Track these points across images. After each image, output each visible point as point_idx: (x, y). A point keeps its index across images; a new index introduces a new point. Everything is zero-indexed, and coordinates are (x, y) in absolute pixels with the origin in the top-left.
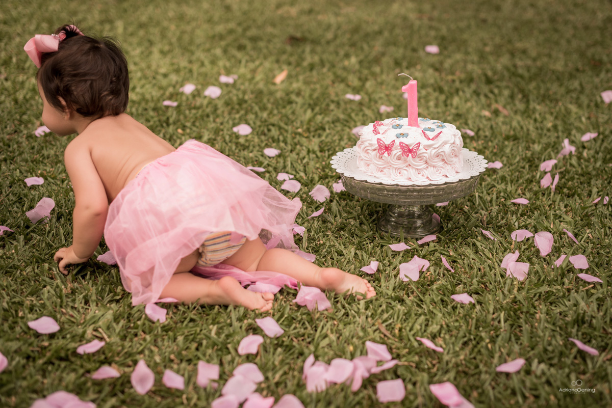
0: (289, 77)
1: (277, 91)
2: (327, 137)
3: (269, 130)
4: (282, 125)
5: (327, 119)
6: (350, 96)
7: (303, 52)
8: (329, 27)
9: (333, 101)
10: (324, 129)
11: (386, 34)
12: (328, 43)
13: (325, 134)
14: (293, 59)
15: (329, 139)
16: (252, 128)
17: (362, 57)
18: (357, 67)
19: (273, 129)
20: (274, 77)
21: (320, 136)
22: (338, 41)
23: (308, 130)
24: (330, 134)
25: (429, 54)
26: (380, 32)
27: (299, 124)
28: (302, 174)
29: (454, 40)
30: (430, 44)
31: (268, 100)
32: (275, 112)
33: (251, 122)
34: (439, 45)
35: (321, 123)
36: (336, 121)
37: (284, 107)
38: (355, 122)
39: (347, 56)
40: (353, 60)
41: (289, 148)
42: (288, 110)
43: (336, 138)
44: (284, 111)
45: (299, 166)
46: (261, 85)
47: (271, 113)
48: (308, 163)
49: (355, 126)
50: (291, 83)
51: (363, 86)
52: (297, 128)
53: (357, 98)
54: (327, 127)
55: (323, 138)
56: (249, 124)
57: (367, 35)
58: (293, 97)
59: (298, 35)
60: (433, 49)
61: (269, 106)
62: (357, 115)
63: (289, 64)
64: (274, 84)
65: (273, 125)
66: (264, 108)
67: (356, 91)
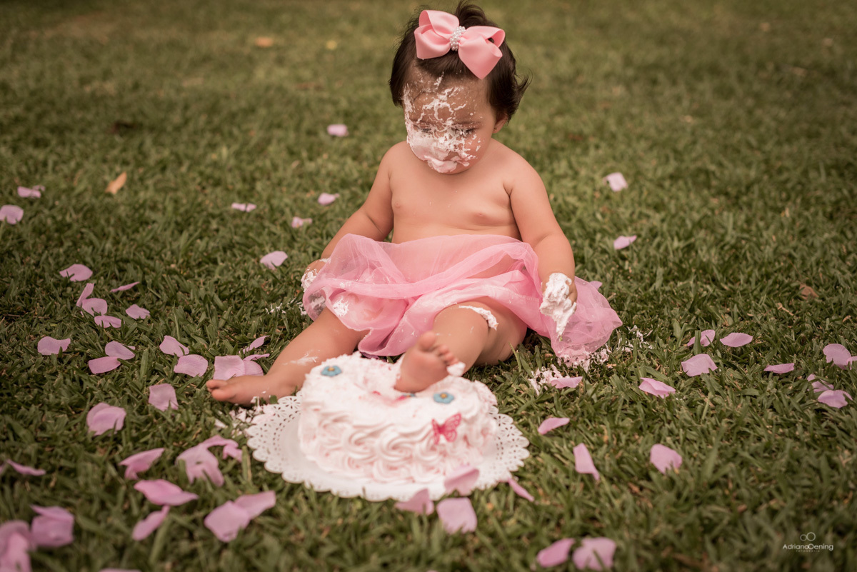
0: (130, 182)
1: (117, 206)
2: (221, 273)
3: (122, 270)
4: (143, 259)
5: (212, 244)
6: (237, 206)
7: (141, 145)
8: (171, 106)
9: (213, 216)
10: (215, 262)
11: (262, 112)
12: (178, 129)
13: (217, 270)
14: (129, 155)
15: (228, 277)
16: (91, 268)
17: (235, 147)
18: (232, 162)
19: (129, 267)
20: (106, 184)
21: (209, 273)
22: (191, 126)
23: (187, 265)
24: (226, 268)
25: (334, 137)
26: (252, 110)
27: (168, 256)
28: (201, 342)
29: (363, 117)
30: (331, 122)
31: (108, 221)
32: (124, 239)
33: (88, 259)
34: (346, 123)
35: (206, 250)
36: (229, 247)
37: (136, 231)
38: (260, 245)
39: (213, 146)
40: (224, 151)
41: (165, 298)
42: (143, 235)
43: (240, 273)
44: (138, 237)
45: (192, 328)
46: (88, 198)
47: (116, 242)
48: (206, 321)
49: (264, 253)
50: (136, 193)
51: (253, 188)
52: (169, 263)
53: (251, 207)
54: (218, 256)
55: (217, 276)
56: (85, 263)
57: (233, 116)
58: (149, 214)
59: (128, 120)
60: (339, 129)
61: (111, 230)
62: (259, 234)
63: (125, 163)
64: (110, 195)
65: (127, 261)
66: (104, 236)
67: (245, 199)
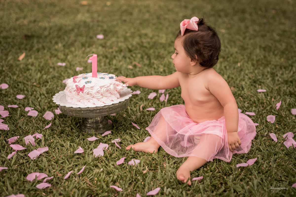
0: (26, 56)
1: (21, 64)
3: (18, 85)
4: (25, 82)
5: (49, 77)
6: (60, 64)
7: (33, 43)
8: (45, 29)
9: (51, 67)
10: (48, 82)
11: (76, 31)
12: (46, 37)
13: (48, 85)
14: (28, 47)
15: (51, 87)
16: (8, 85)
17: (64, 43)
18: (62, 48)
19: (20, 84)
20: (18, 57)
21: (46, 86)
22: (51, 36)
23: (39, 83)
24: (51, 84)
25: (99, 39)
26: (72, 30)
27: (34, 80)
28: (38, 107)
29: (111, 31)
30: (99, 34)
31: (16, 70)
32: (21, 75)
33: (8, 82)
34: (104, 34)
35: (46, 79)
36: (54, 77)
37: (25, 72)
38: (64, 77)
39: (56, 43)
40: (60, 45)
41: (30, 93)
42: (27, 74)
43: (55, 86)
44: (25, 75)
45: (36, 103)
46: (11, 62)
47: (18, 76)
48: (41, 101)
49: (64, 79)
50: (28, 60)
51: (66, 58)
52: (33, 83)
53: (64, 64)
54: (49, 81)
55: (48, 87)
56: (7, 83)
57: (66, 32)
58: (30, 67)
59: (29, 34)
60: (101, 37)
61: (17, 72)
62: (64, 73)
63: (26, 49)
64: (19, 61)
65: (20, 82)
66: (14, 74)
67: (63, 61)
